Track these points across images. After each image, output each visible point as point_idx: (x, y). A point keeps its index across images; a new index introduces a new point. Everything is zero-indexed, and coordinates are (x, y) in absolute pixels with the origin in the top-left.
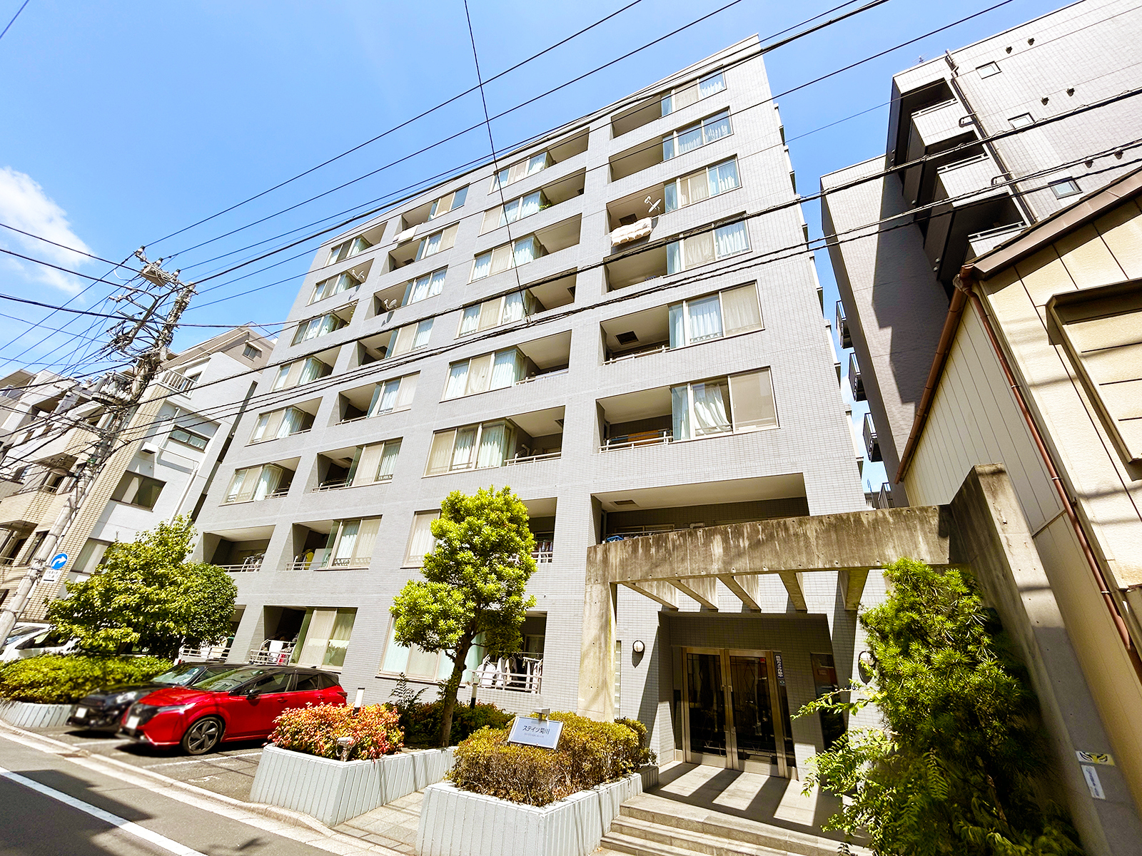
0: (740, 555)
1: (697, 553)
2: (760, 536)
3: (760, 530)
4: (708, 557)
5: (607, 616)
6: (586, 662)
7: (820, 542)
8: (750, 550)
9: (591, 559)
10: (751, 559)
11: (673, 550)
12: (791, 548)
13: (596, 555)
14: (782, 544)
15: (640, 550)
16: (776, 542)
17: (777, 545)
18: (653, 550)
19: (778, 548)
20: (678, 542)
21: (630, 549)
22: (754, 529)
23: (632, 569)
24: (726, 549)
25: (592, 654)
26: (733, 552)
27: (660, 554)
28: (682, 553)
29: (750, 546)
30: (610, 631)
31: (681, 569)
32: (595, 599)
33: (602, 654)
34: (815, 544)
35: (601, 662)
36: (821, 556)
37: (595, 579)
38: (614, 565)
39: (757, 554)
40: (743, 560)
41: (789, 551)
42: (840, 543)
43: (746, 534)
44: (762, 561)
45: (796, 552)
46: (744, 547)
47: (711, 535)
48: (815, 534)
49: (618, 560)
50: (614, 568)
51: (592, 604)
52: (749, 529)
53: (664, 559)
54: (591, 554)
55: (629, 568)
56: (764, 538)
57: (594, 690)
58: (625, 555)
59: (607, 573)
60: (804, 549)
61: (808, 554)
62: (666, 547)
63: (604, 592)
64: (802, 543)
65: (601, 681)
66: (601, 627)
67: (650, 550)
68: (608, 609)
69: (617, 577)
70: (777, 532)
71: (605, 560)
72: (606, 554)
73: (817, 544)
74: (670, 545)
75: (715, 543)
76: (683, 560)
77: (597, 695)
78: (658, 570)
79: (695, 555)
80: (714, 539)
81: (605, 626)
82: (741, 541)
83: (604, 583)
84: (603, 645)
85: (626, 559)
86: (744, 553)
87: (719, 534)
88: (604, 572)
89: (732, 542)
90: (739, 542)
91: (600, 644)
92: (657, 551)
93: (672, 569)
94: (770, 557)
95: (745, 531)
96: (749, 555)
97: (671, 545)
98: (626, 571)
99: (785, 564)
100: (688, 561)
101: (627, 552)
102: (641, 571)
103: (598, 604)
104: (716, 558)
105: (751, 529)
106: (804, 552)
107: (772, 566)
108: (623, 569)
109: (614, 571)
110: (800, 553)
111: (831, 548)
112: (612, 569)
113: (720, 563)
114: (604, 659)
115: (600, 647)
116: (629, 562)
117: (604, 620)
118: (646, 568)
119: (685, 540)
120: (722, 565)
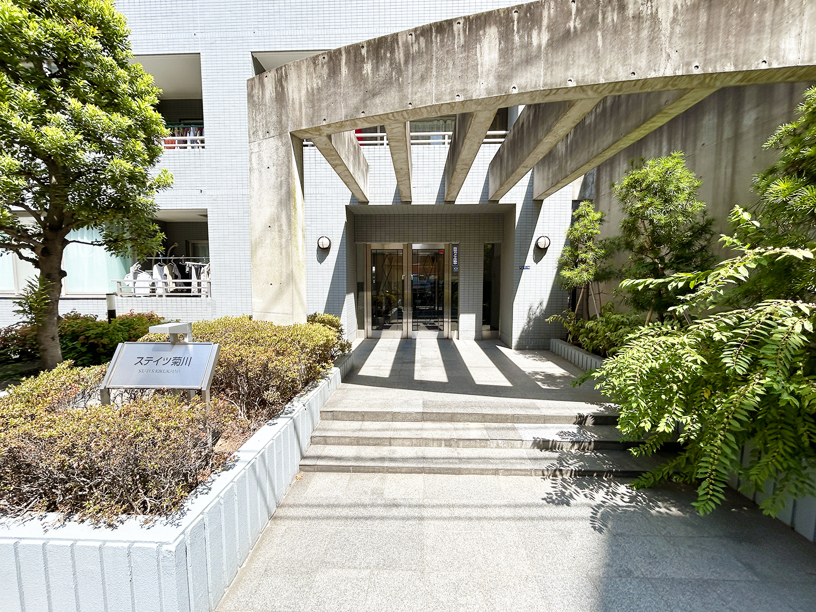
0: (528, 61)
1: (450, 65)
2: (571, 24)
3: (574, 11)
4: (470, 69)
5: (289, 185)
6: (260, 253)
7: (678, 29)
8: (550, 50)
9: (255, 98)
10: (550, 65)
11: (406, 62)
12: (624, 43)
13: (263, 90)
14: (609, 37)
15: (344, 70)
16: (599, 34)
17: (600, 38)
18: (368, 68)
19: (600, 43)
20: (416, 47)
21: (325, 71)
22: (562, 10)
23: (329, 106)
24: (505, 53)
25: (268, 241)
26: (518, 55)
27: (381, 73)
28: (422, 68)
29: (551, 44)
30: (295, 207)
31: (419, 95)
32: (267, 161)
33: (284, 240)
34: (668, 34)
35: (284, 251)
36: (674, 55)
37: (265, 130)
38: (297, 103)
39: (561, 57)
40: (534, 70)
41: (620, 49)
42: (710, 31)
43: (545, 22)
44: (567, 68)
45: (631, 49)
46: (539, 46)
47: (478, 29)
48: (671, 14)
49: (304, 92)
50: (297, 106)
51: (263, 170)
52: (552, 11)
53: (388, 82)
54: (256, 91)
55: (324, 104)
56: (579, 26)
57: (276, 286)
58: (316, 83)
59: (284, 118)
60: (646, 43)
61: (651, 51)
62: (392, 60)
63: (282, 150)
64: (645, 33)
65: (284, 275)
66: (280, 203)
67: (361, 68)
68: (289, 174)
69: (304, 122)
70: (604, 14)
71: (281, 97)
72: (281, 85)
73: (672, 33)
74: (400, 55)
75: (486, 42)
76: (423, 78)
77: (280, 293)
78: (378, 100)
79: (447, 68)
80: (485, 34)
81: (287, 201)
82: (535, 33)
83: (280, 135)
84: (285, 227)
85: (318, 89)
86: (538, 57)
87: (495, 23)
88: (280, 116)
89: (516, 38)
90: (530, 36)
91: (281, 226)
92: (376, 69)
93: (403, 97)
94: (582, 61)
95: (545, 14)
96: (547, 60)
97: (402, 55)
98: (320, 109)
99: (608, 72)
100: (434, 80)
101: (320, 77)
102: (346, 106)
103: (273, 169)
104: (485, 69)
105: (556, 10)
106: (645, 49)
107: (584, 77)
108: (313, 106)
109: (298, 113)
110: (637, 51)
111: (693, 40)
112: (294, 109)
113: (491, 78)
114: (287, 246)
115: (280, 231)
116: (324, 94)
117: (283, 191)
118: (354, 101)
119: (429, 42)
120: (495, 82)
